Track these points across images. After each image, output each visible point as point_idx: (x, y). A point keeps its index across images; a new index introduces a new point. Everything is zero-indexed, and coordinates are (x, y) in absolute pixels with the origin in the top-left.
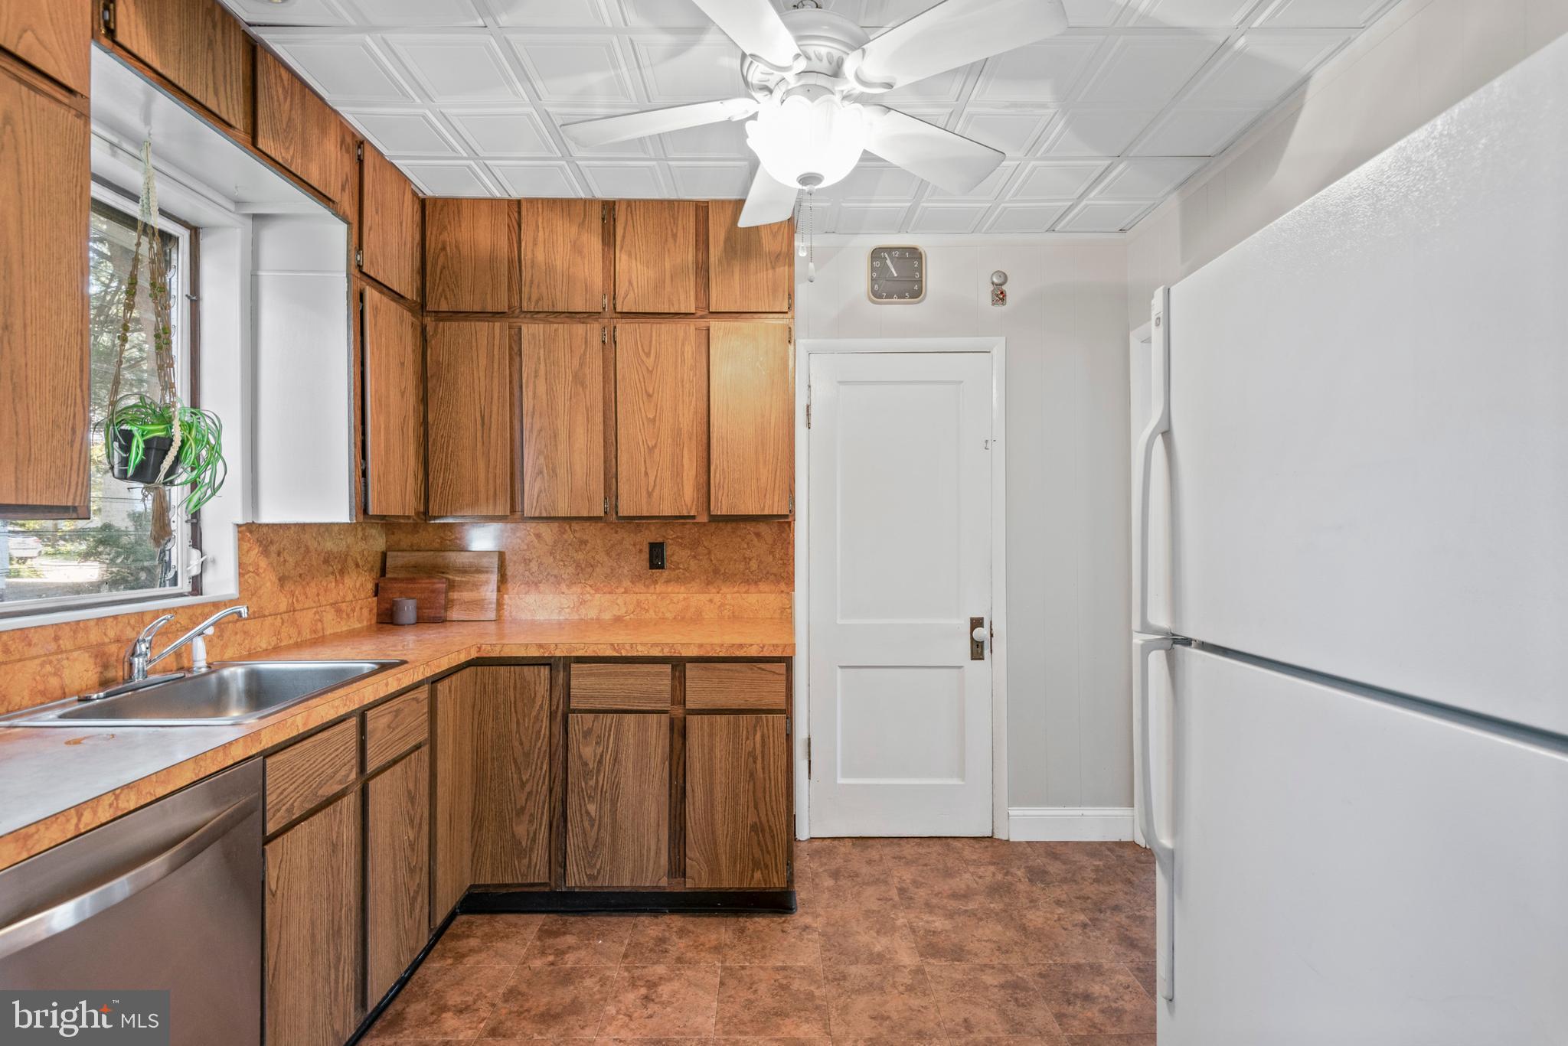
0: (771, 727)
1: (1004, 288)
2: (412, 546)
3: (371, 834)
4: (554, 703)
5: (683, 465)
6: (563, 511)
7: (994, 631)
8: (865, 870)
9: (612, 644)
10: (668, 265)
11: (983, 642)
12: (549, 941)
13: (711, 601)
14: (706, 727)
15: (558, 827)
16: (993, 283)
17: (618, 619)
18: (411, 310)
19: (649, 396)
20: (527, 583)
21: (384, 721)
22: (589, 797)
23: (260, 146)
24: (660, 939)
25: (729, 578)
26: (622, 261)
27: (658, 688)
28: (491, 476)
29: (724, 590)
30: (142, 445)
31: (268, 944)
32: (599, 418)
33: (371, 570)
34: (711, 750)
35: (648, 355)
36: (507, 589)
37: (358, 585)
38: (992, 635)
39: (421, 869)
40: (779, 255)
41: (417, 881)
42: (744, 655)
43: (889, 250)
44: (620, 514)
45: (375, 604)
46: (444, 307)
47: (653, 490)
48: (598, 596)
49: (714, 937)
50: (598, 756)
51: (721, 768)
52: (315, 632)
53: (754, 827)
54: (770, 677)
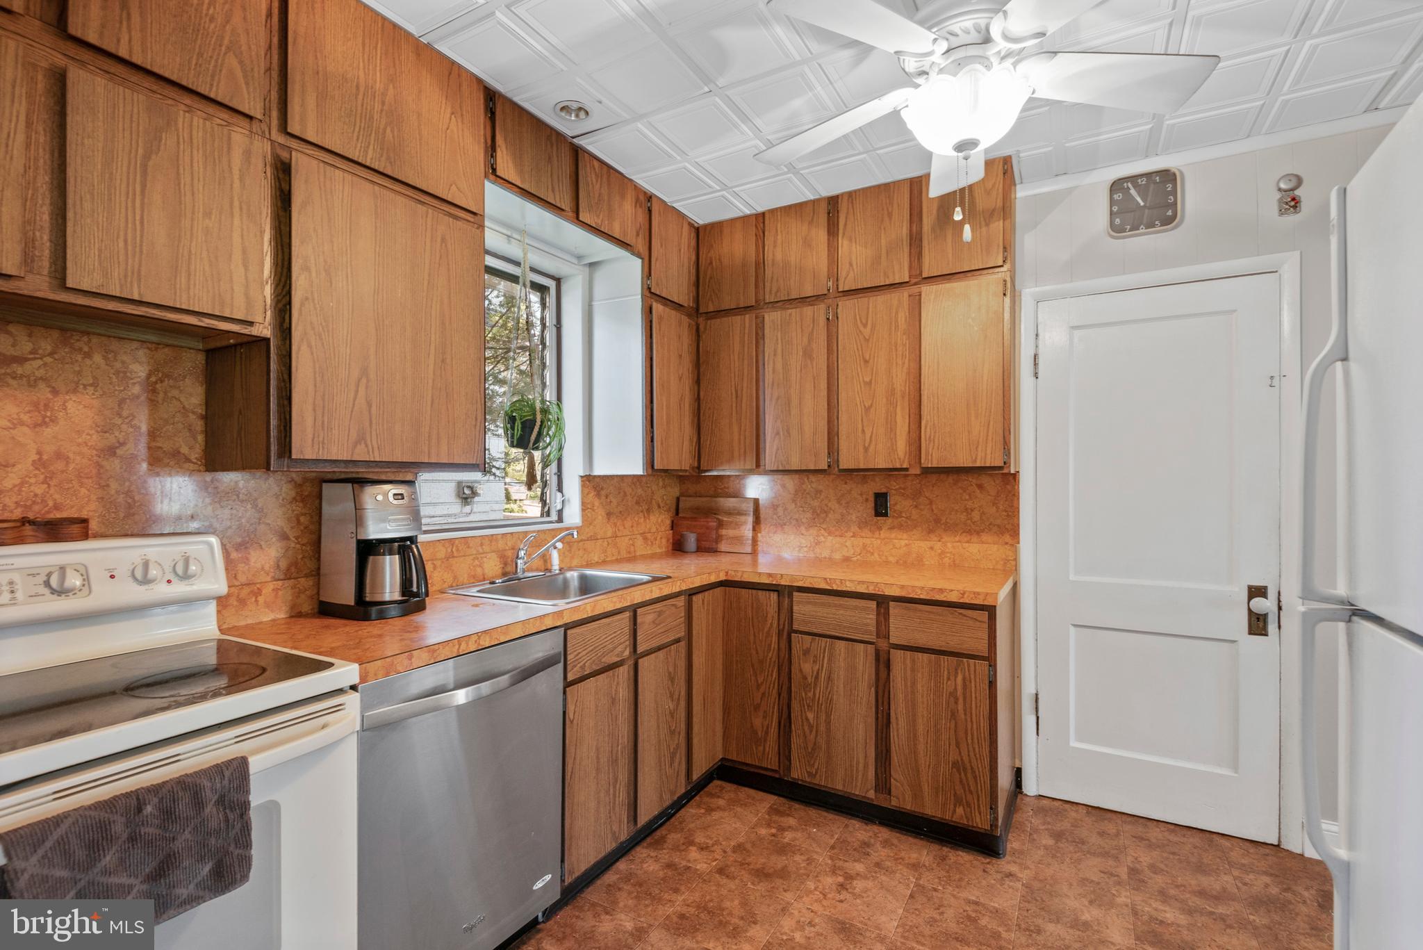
0: (972, 672)
1: (1297, 192)
2: (696, 493)
3: (640, 697)
4: (781, 622)
5: (896, 422)
6: (795, 466)
7: (1283, 604)
8: (1094, 839)
9: (825, 579)
10: (883, 242)
11: (1265, 616)
12: (775, 818)
13: (932, 548)
14: (908, 662)
15: (785, 726)
16: (1280, 190)
17: (847, 559)
18: (689, 316)
19: (866, 362)
20: (776, 525)
21: (650, 618)
22: (808, 706)
23: (581, 219)
24: (865, 843)
25: (950, 528)
26: (844, 245)
27: (865, 621)
28: (742, 437)
29: (946, 539)
30: (520, 426)
31: (567, 755)
32: (823, 385)
33: (668, 510)
34: (914, 683)
35: (865, 326)
36: (760, 529)
37: (660, 520)
38: (1280, 608)
39: (679, 733)
40: (994, 210)
41: (676, 742)
42: (945, 599)
43: (1133, 179)
44: (841, 467)
45: (671, 536)
46: (711, 309)
47: (869, 445)
48: (830, 538)
49: (914, 855)
50: (815, 673)
51: (923, 703)
52: (629, 552)
53: (955, 764)
54: (971, 623)
